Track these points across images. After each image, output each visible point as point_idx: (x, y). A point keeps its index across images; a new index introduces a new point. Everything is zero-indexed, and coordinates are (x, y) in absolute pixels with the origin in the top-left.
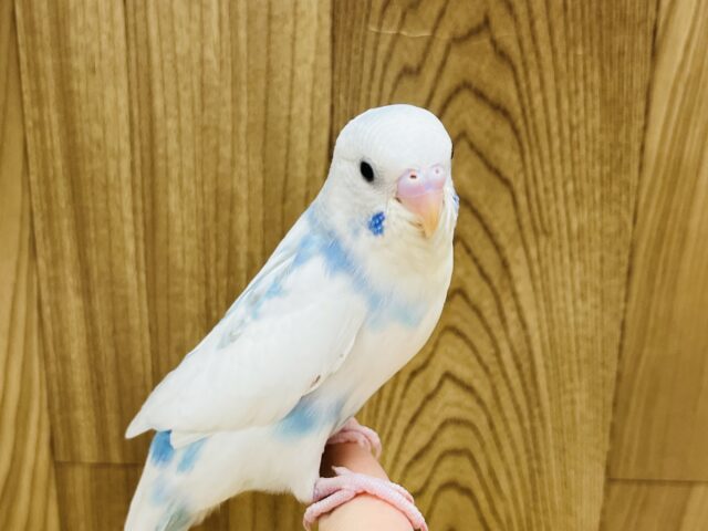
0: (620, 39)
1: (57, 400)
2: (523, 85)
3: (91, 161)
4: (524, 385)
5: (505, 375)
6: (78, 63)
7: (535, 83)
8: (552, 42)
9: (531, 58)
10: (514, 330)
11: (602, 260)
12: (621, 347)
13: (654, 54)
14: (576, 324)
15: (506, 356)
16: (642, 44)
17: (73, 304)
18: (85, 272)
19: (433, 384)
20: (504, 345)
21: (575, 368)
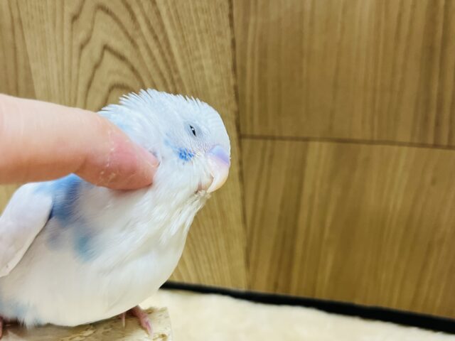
19: (97, 55)
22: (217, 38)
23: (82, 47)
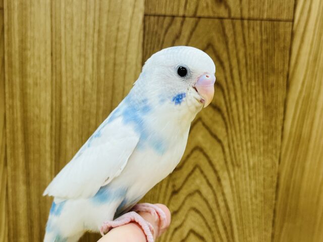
0: (272, 79)
1: (12, 231)
2: (227, 98)
3: (33, 124)
4: (228, 237)
5: (219, 232)
6: (30, 81)
7: (233, 97)
8: (240, 79)
9: (231, 86)
10: (223, 211)
11: (264, 179)
12: (274, 222)
13: (288, 86)
14: (252, 209)
15: (219, 223)
16: (282, 81)
17: (22, 188)
18: (28, 174)
19: (185, 235)
20: (218, 218)
21: (252, 231)
22: (263, 232)
23: (176, 229)
